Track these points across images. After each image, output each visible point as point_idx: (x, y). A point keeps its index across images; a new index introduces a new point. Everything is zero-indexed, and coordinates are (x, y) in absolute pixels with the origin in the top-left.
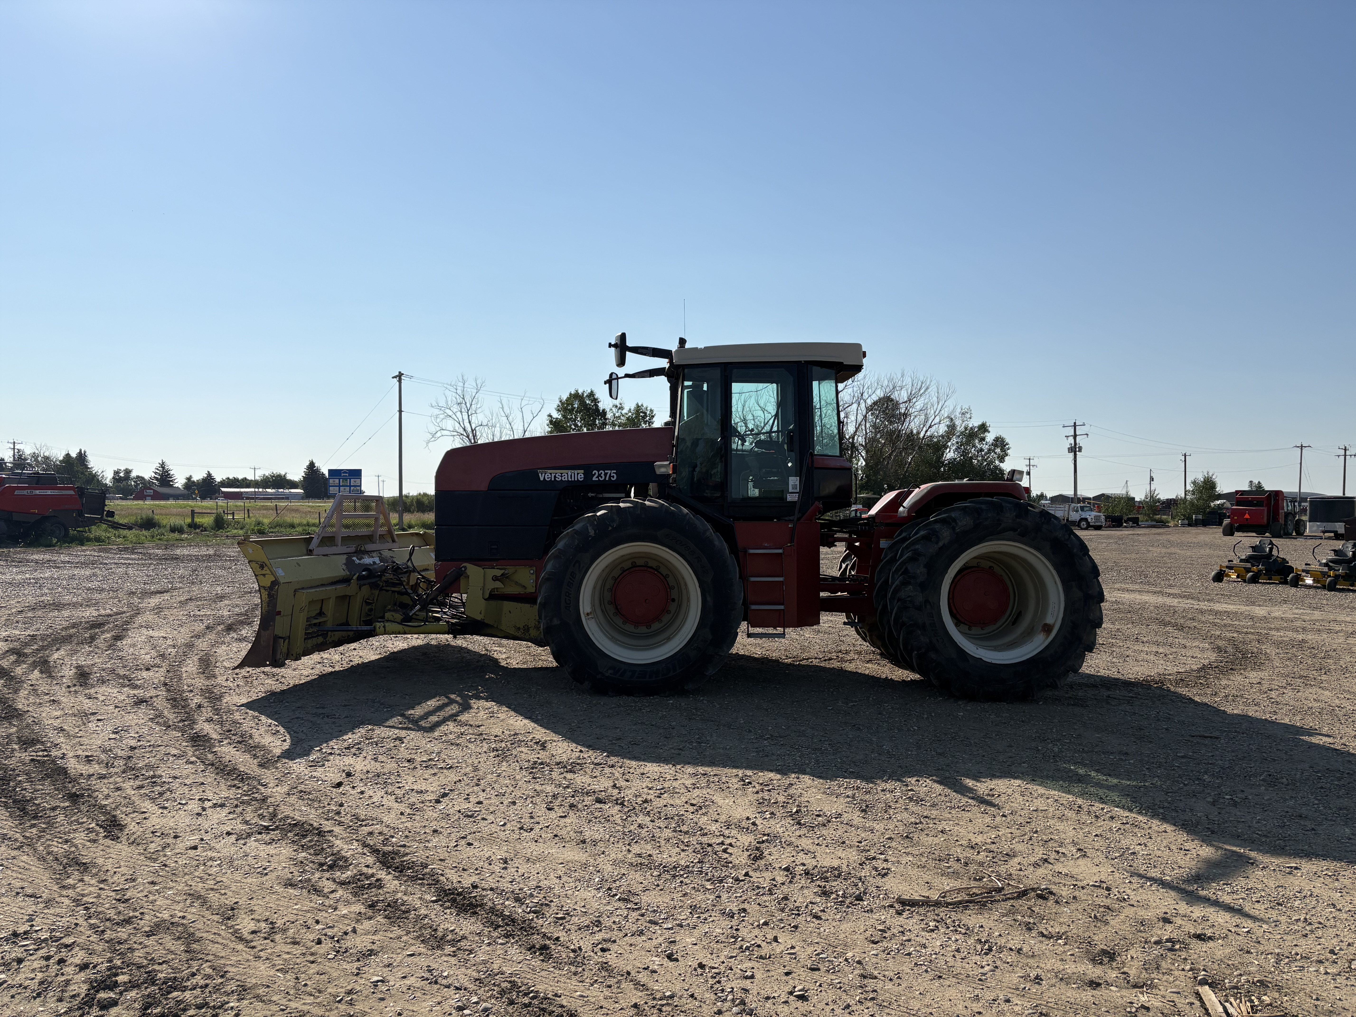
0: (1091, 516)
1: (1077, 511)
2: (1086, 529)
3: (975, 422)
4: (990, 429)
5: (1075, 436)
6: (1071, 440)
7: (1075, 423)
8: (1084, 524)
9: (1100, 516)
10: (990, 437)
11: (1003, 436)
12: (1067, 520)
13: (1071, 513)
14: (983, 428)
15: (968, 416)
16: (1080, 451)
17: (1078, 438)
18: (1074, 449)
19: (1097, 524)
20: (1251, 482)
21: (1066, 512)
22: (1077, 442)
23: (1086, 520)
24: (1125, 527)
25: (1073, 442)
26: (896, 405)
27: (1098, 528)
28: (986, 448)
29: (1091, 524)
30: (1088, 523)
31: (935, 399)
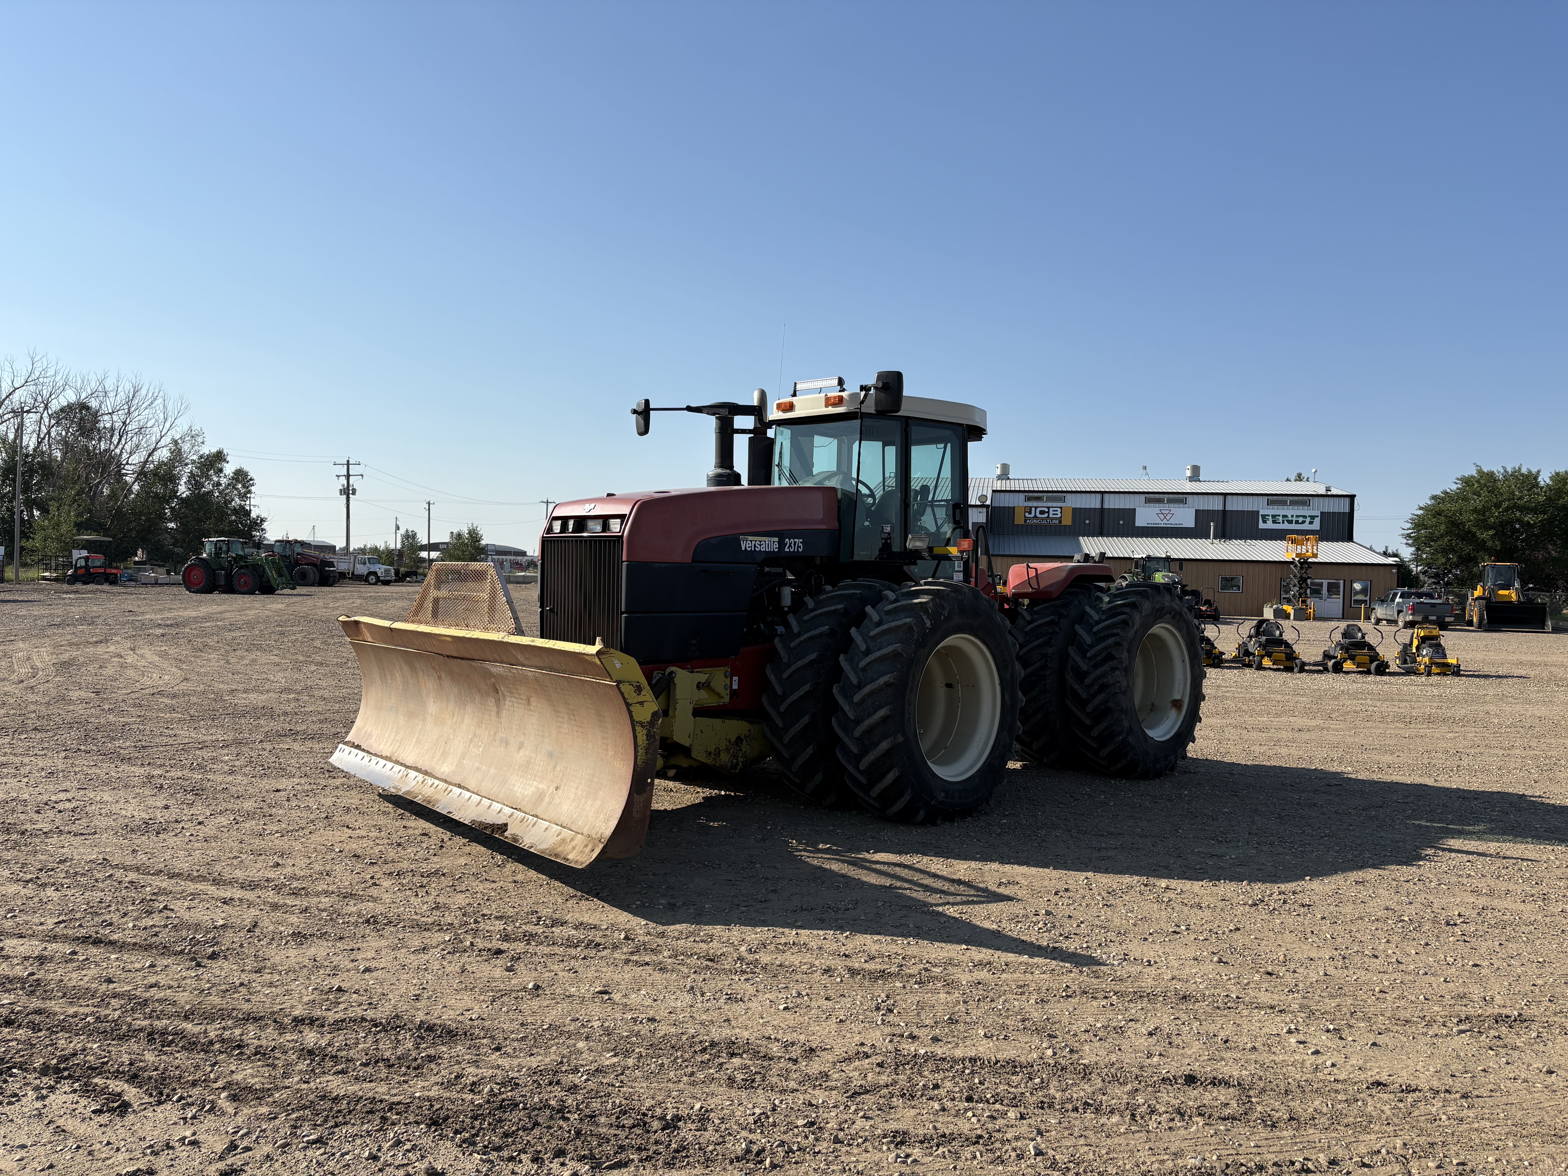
0: (380, 569)
1: (365, 563)
2: (375, 584)
3: (208, 449)
4: (228, 459)
5: (348, 476)
6: (343, 481)
7: (348, 461)
8: (372, 579)
9: (389, 570)
10: (229, 469)
11: (246, 469)
12: (353, 573)
13: (357, 566)
14: (219, 457)
15: (200, 440)
16: (354, 493)
17: (351, 478)
18: (347, 492)
19: (387, 578)
20: (452, 533)
21: (351, 565)
22: (351, 483)
23: (375, 573)
24: (409, 582)
25: (345, 482)
26: (95, 416)
27: (387, 583)
28: (223, 481)
29: (381, 578)
30: (378, 577)
31: (161, 416)
